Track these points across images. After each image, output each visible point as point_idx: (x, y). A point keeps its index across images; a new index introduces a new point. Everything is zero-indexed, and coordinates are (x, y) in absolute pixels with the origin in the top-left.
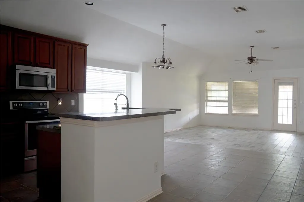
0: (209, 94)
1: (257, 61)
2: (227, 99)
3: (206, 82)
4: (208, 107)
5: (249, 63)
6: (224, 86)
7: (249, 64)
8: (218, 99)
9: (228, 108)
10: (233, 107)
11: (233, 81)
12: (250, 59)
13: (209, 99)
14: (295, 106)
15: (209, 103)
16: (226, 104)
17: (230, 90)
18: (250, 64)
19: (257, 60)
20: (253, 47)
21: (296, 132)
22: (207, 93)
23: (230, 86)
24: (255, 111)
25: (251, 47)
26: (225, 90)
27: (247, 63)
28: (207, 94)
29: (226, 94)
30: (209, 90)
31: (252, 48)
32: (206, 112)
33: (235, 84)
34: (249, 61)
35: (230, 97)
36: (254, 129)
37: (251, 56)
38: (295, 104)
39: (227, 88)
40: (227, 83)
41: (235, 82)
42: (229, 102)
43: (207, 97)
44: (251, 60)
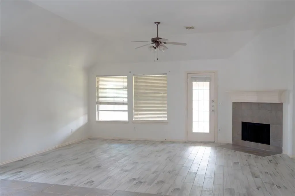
0: (102, 93)
1: (165, 45)
2: (126, 101)
3: (97, 76)
4: (100, 112)
5: (153, 46)
6: (122, 82)
7: (153, 48)
8: (117, 100)
9: (127, 112)
10: (134, 111)
11: (134, 75)
12: (155, 40)
13: (101, 100)
14: (213, 108)
15: (102, 107)
16: (126, 107)
17: (129, 88)
18: (155, 48)
19: (164, 43)
20: (159, 23)
21: (214, 142)
22: (98, 92)
23: (129, 82)
24: (162, 117)
25: (156, 23)
26: (123, 88)
27: (150, 47)
28: (98, 94)
29: (124, 93)
30: (101, 88)
31: (157, 25)
32: (97, 120)
33: (136, 79)
34: (154, 45)
35: (129, 97)
36: (162, 142)
37: (156, 37)
38: (213, 106)
39: (126, 85)
40: (125, 78)
41: (137, 77)
42: (129, 104)
43: (99, 97)
44: (157, 42)
